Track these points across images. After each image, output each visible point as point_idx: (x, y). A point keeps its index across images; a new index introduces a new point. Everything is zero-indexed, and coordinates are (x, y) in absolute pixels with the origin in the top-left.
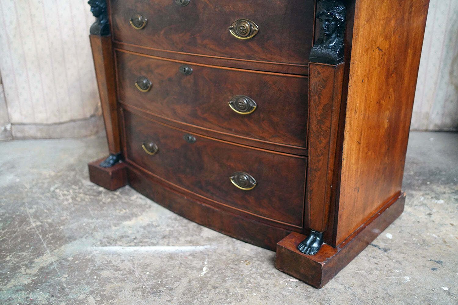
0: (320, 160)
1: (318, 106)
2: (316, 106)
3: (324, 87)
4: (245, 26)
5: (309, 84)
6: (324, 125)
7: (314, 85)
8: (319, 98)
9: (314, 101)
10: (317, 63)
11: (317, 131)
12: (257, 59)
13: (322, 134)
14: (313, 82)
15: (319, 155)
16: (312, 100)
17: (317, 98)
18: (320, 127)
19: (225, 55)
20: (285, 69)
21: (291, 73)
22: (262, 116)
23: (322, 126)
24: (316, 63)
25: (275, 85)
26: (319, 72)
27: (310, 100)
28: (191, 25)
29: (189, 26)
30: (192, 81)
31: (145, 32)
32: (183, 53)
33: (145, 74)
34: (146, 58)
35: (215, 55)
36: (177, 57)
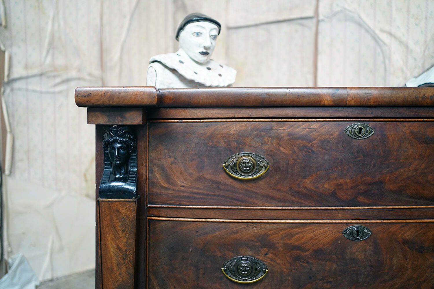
28: (374, 165)
29: (370, 167)
30: (369, 248)
31: (261, 183)
32: (354, 208)
33: (250, 253)
34: (257, 225)
35: (416, 204)
36: (339, 215)
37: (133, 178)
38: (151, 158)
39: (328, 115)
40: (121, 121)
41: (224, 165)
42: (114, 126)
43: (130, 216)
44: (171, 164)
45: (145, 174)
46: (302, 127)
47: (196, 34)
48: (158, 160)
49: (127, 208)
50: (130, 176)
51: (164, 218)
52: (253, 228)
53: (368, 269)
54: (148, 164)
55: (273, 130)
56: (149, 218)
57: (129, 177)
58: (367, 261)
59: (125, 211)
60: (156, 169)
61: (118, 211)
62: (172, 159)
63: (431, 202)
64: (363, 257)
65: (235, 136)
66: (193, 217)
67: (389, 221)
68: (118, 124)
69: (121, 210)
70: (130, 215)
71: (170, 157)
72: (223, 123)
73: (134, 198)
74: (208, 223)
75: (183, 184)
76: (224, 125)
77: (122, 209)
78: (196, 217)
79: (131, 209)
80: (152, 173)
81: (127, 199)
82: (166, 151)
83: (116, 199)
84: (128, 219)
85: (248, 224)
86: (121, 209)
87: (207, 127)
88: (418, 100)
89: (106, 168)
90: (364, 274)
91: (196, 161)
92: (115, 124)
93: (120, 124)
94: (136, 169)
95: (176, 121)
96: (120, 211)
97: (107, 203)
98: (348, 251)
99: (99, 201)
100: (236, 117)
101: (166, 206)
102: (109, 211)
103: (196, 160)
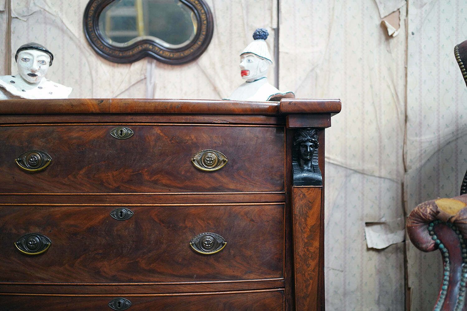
0: (309, 285)
1: (304, 228)
2: (302, 229)
3: (310, 208)
4: (213, 157)
5: (293, 208)
6: (312, 246)
7: (299, 208)
8: (306, 220)
9: (300, 224)
10: (303, 186)
11: (304, 255)
12: (226, 191)
13: (310, 256)
14: (298, 206)
15: (307, 279)
16: (297, 224)
17: (303, 220)
18: (308, 249)
19: (184, 191)
20: (257, 198)
21: (264, 201)
22: (232, 252)
23: (310, 248)
24: (301, 186)
25: (246, 216)
26: (304, 195)
27: (295, 224)
28: (134, 160)
29: (131, 162)
30: (132, 226)
31: (46, 173)
32: (119, 194)
33: (37, 230)
34: (44, 207)
35: (170, 191)
36: (107, 200)
39: (97, 121)
41: (16, 160)
46: (77, 130)
47: (24, 60)
52: (41, 210)
53: (131, 243)
55: (55, 133)
58: (130, 236)
63: (182, 190)
64: (127, 233)
65: (26, 137)
67: (147, 205)
72: (17, 127)
74: (6, 207)
76: (18, 128)
85: (36, 207)
87: (6, 130)
88: (167, 109)
90: (128, 247)
98: (115, 229)
100: (27, 122)
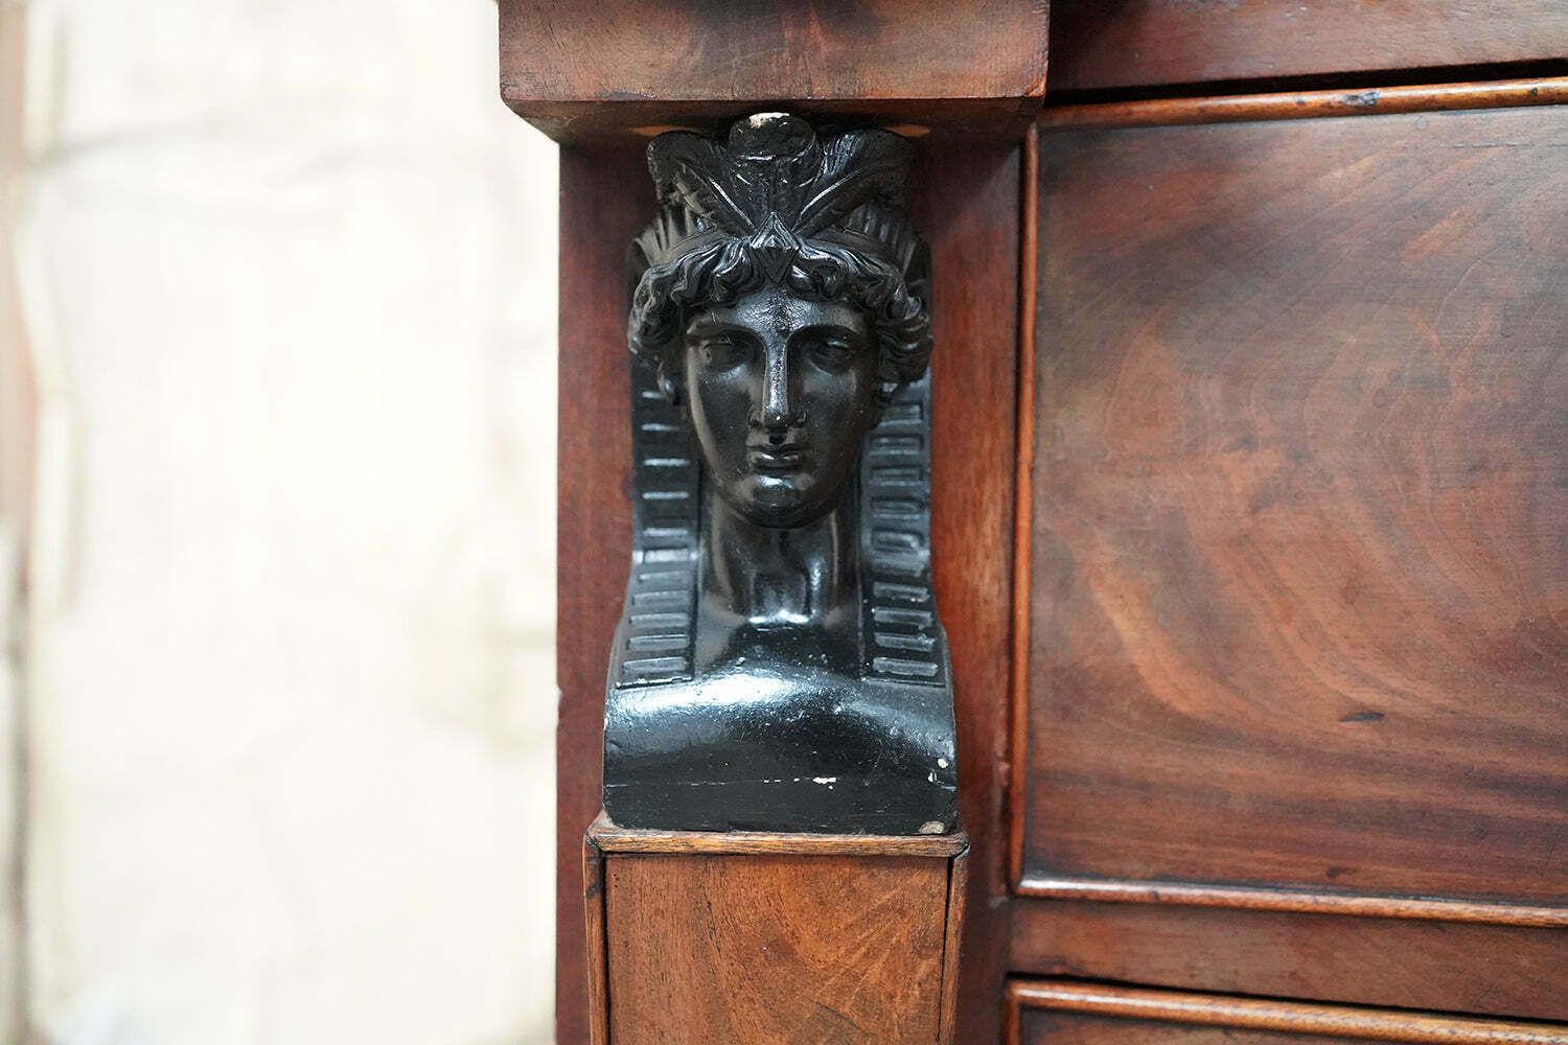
37: (914, 632)
38: (1061, 457)
40: (835, 67)
42: (757, 120)
43: (891, 997)
44: (1255, 511)
45: (999, 603)
48: (1129, 476)
49: (869, 919)
50: (880, 614)
51: (1171, 1005)
54: (1033, 509)
56: (1026, 991)
57: (871, 627)
59: (849, 952)
60: (1103, 550)
61: (783, 950)
62: (1269, 460)
66: (1460, 1007)
68: (801, 93)
69: (809, 944)
70: (889, 987)
71: (1248, 443)
73: (938, 827)
75: (1369, 697)
77: (823, 936)
78: (1491, 1010)
79: (903, 932)
80: (1063, 588)
81: (871, 839)
82: (1211, 391)
83: (769, 841)
84: (871, 1025)
86: (807, 935)
89: (652, 546)
91: (1514, 476)
92: (775, 93)
93: (823, 89)
94: (924, 554)
95: (1312, 98)
96: (799, 949)
97: (675, 875)
99: (603, 858)
101: (1196, 893)
102: (701, 951)
103: (1505, 468)
